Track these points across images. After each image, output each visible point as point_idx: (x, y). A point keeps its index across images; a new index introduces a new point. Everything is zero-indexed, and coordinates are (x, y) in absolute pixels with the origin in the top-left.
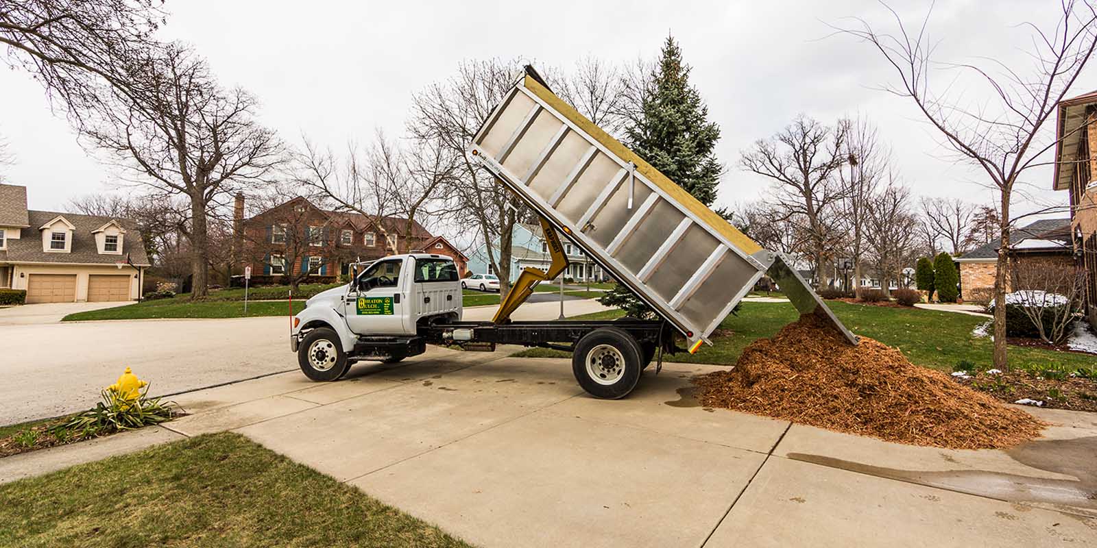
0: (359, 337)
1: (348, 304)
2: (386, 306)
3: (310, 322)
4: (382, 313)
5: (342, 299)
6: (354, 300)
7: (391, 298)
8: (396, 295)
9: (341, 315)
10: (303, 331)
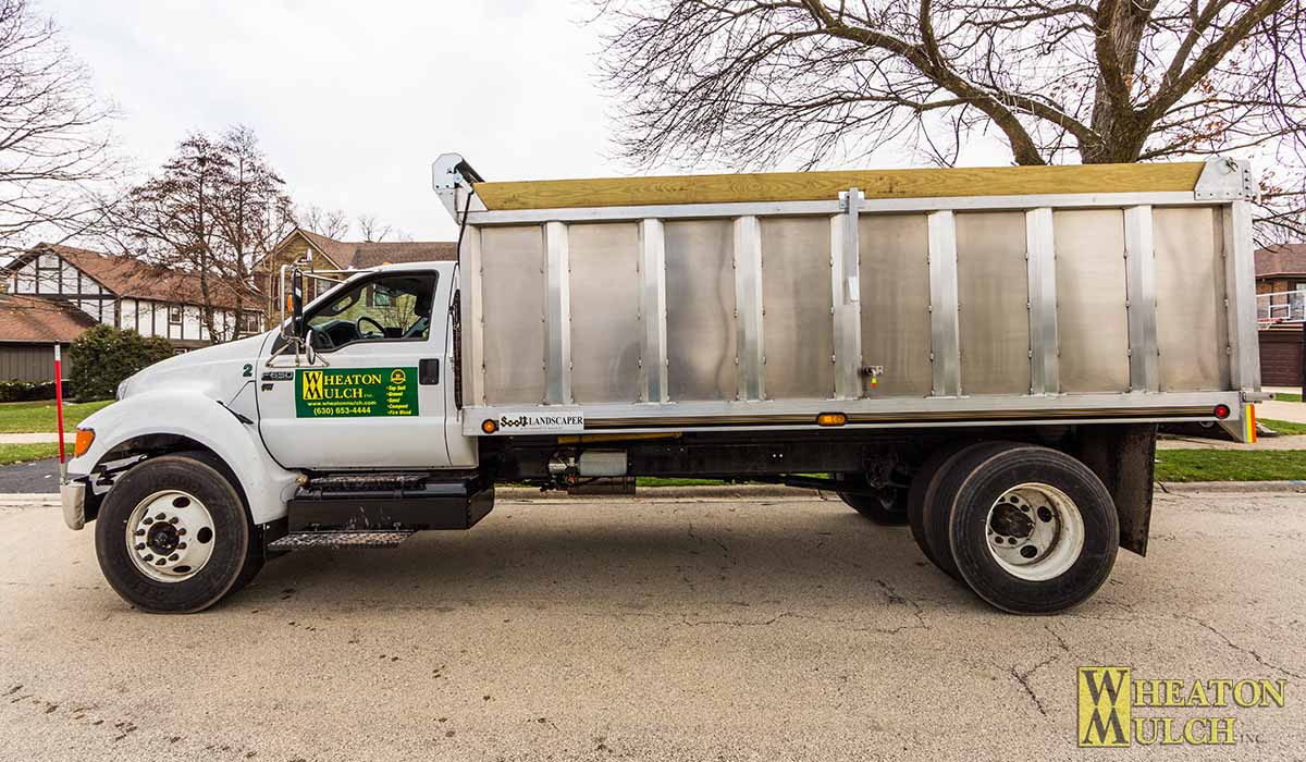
0: (303, 479)
1: (269, 387)
2: (394, 393)
3: (136, 439)
4: (381, 410)
5: (247, 374)
6: (288, 377)
7: (409, 371)
8: (424, 362)
9: (242, 419)
10: (110, 466)
